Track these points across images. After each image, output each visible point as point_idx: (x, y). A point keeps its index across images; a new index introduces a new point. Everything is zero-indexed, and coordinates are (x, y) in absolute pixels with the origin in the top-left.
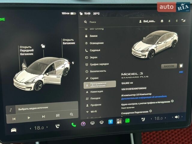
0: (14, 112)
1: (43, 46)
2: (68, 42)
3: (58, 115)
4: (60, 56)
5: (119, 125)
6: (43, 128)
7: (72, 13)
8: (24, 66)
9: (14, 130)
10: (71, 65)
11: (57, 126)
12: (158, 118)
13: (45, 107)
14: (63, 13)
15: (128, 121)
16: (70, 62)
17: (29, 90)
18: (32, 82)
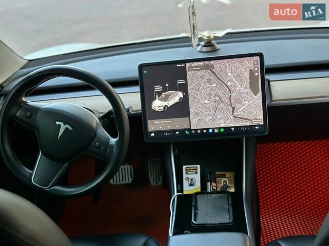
0: (152, 124)
1: (167, 85)
2: (181, 82)
3: (177, 126)
4: (176, 90)
5: (217, 133)
6: (169, 134)
7: (183, 65)
8: (157, 97)
9: (153, 135)
10: (183, 95)
11: (177, 133)
12: (243, 128)
13: (169, 121)
14: (178, 66)
15: (222, 130)
16: (183, 93)
17: (160, 111)
18: (162, 106)
